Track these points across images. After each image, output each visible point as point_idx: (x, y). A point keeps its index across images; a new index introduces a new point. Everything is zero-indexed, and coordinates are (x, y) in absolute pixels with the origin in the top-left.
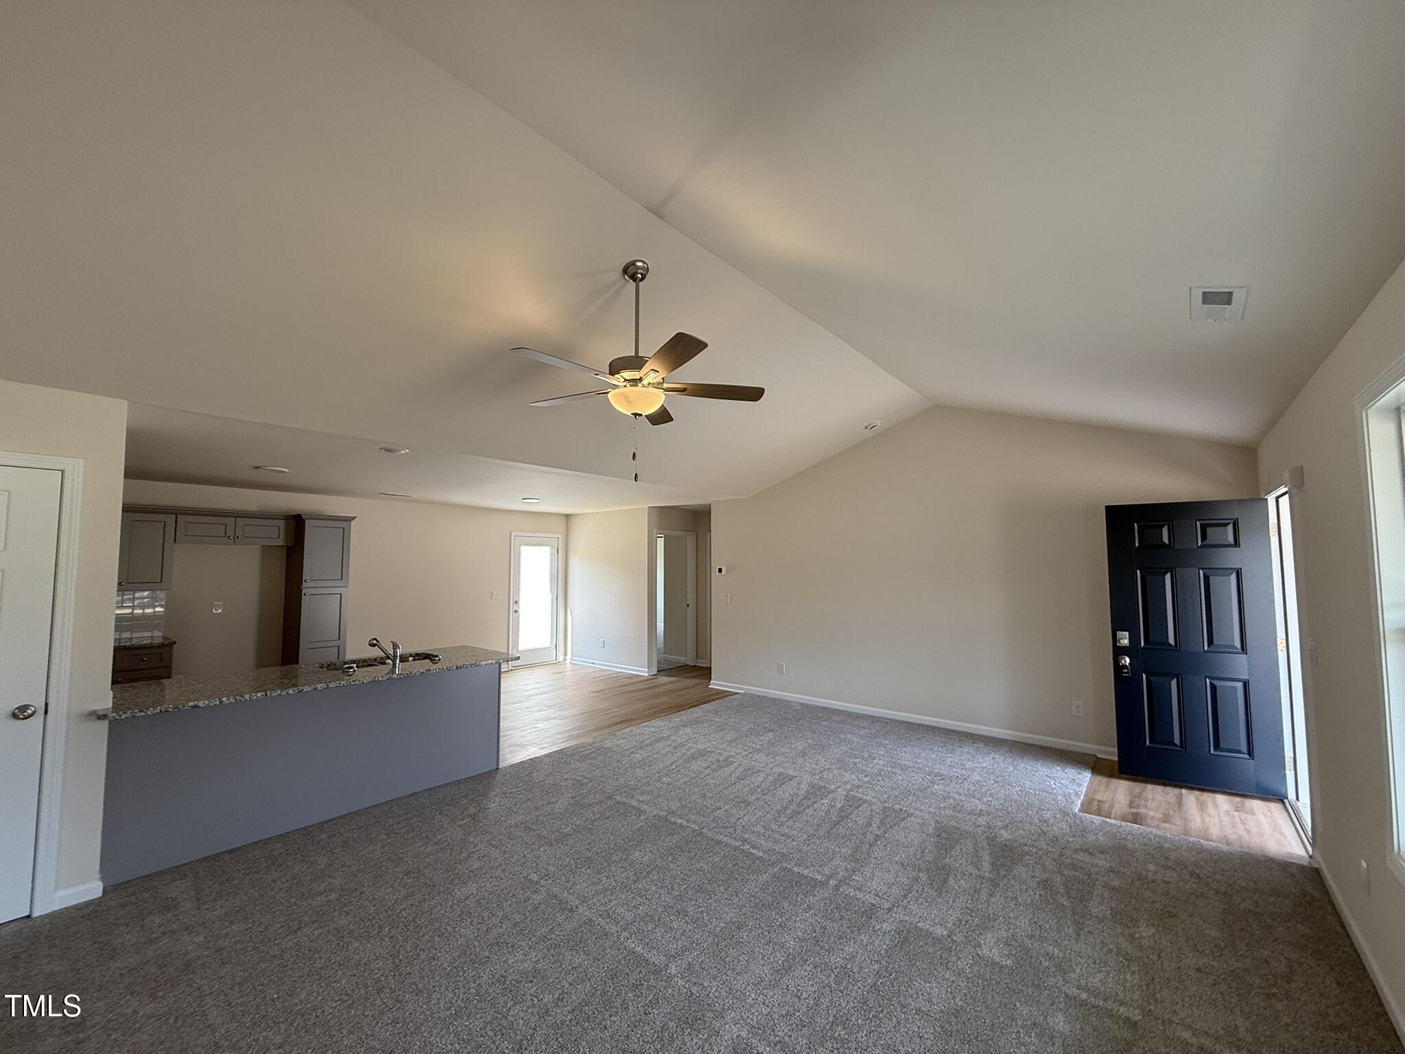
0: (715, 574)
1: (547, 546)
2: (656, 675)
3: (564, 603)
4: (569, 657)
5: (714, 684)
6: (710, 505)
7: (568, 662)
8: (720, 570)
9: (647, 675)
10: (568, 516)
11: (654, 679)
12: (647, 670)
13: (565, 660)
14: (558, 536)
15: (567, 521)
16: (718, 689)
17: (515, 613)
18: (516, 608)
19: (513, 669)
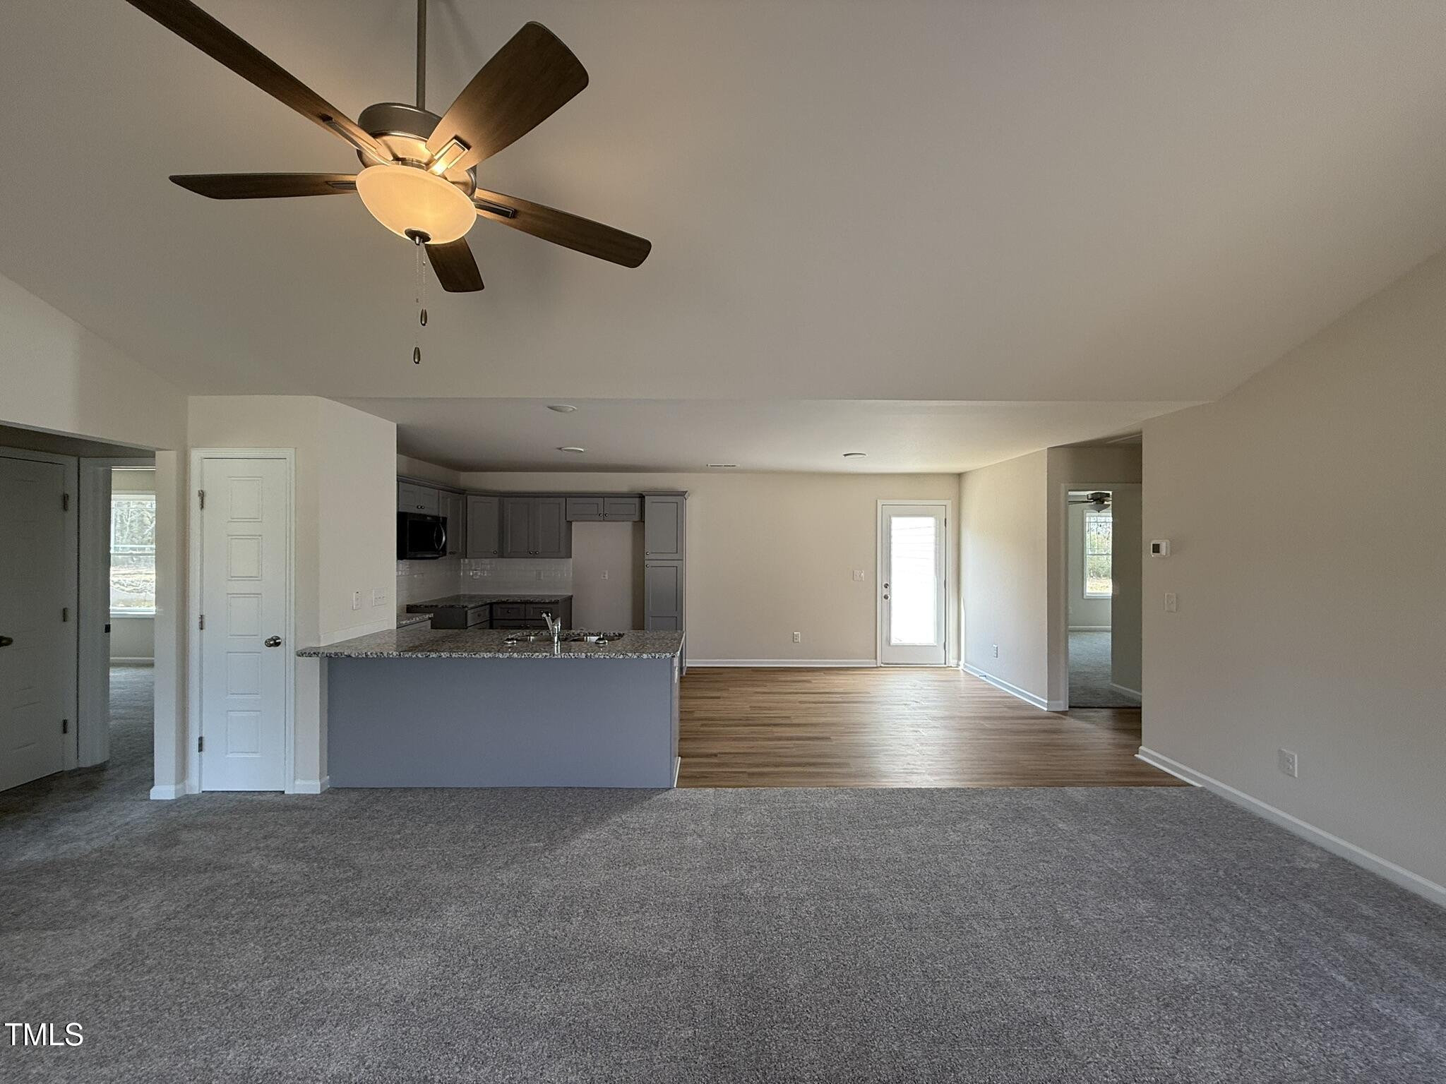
0: (1148, 556)
1: (931, 516)
2: (1064, 713)
3: (956, 589)
4: (962, 662)
5: (1146, 754)
6: (1141, 432)
7: (961, 667)
8: (1156, 548)
9: (1046, 709)
10: (960, 476)
11: (1060, 718)
12: (1046, 702)
13: (958, 665)
14: (944, 503)
15: (959, 478)
16: (1147, 764)
17: (884, 599)
18: (885, 592)
19: (882, 665)
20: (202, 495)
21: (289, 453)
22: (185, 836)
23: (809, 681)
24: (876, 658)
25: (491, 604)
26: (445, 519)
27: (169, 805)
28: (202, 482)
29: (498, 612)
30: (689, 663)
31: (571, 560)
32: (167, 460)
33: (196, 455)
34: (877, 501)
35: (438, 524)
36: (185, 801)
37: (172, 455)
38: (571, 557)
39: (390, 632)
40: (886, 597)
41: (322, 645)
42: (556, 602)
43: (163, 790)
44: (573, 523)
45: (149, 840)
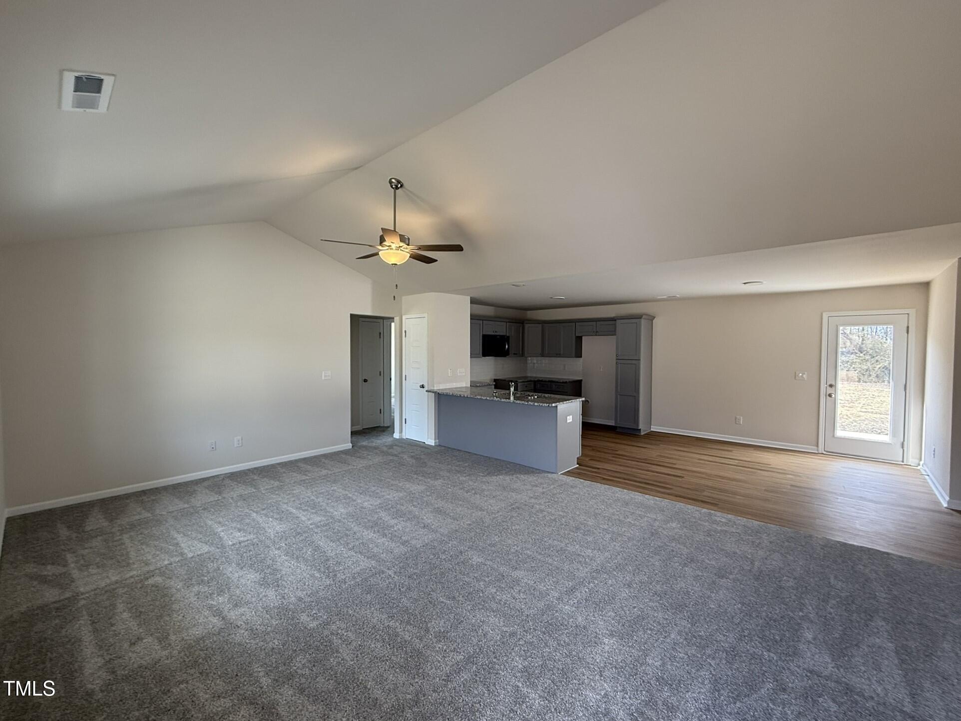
2: (959, 511)
3: (920, 393)
4: (922, 462)
7: (920, 467)
9: (945, 506)
10: (927, 284)
12: (948, 499)
13: (917, 465)
14: (908, 311)
15: (927, 290)
17: (828, 397)
18: (830, 391)
19: (825, 453)
20: (405, 332)
21: (426, 315)
22: (395, 447)
23: (731, 451)
24: (817, 446)
25: (535, 382)
26: (508, 337)
27: (397, 440)
28: (405, 328)
29: (538, 386)
30: (653, 428)
31: (581, 360)
32: (397, 319)
33: (404, 317)
34: (822, 314)
35: (504, 339)
36: (401, 440)
37: (398, 318)
38: (581, 357)
39: (466, 387)
40: (830, 395)
41: (435, 388)
42: (566, 382)
43: (396, 435)
44: (583, 337)
45: (386, 446)
